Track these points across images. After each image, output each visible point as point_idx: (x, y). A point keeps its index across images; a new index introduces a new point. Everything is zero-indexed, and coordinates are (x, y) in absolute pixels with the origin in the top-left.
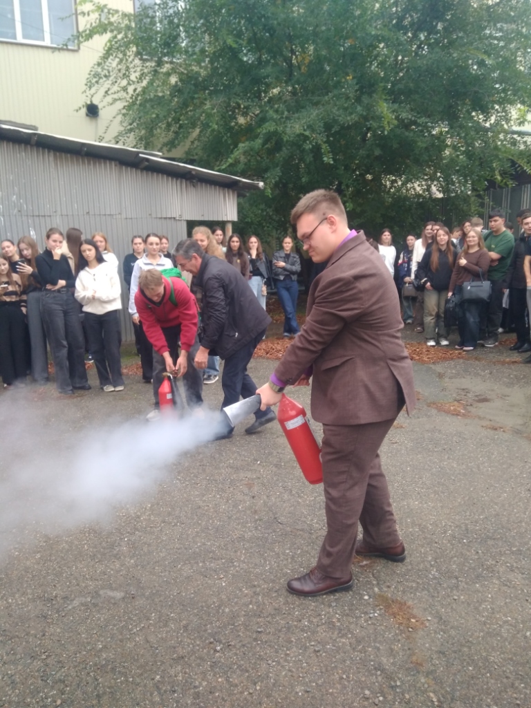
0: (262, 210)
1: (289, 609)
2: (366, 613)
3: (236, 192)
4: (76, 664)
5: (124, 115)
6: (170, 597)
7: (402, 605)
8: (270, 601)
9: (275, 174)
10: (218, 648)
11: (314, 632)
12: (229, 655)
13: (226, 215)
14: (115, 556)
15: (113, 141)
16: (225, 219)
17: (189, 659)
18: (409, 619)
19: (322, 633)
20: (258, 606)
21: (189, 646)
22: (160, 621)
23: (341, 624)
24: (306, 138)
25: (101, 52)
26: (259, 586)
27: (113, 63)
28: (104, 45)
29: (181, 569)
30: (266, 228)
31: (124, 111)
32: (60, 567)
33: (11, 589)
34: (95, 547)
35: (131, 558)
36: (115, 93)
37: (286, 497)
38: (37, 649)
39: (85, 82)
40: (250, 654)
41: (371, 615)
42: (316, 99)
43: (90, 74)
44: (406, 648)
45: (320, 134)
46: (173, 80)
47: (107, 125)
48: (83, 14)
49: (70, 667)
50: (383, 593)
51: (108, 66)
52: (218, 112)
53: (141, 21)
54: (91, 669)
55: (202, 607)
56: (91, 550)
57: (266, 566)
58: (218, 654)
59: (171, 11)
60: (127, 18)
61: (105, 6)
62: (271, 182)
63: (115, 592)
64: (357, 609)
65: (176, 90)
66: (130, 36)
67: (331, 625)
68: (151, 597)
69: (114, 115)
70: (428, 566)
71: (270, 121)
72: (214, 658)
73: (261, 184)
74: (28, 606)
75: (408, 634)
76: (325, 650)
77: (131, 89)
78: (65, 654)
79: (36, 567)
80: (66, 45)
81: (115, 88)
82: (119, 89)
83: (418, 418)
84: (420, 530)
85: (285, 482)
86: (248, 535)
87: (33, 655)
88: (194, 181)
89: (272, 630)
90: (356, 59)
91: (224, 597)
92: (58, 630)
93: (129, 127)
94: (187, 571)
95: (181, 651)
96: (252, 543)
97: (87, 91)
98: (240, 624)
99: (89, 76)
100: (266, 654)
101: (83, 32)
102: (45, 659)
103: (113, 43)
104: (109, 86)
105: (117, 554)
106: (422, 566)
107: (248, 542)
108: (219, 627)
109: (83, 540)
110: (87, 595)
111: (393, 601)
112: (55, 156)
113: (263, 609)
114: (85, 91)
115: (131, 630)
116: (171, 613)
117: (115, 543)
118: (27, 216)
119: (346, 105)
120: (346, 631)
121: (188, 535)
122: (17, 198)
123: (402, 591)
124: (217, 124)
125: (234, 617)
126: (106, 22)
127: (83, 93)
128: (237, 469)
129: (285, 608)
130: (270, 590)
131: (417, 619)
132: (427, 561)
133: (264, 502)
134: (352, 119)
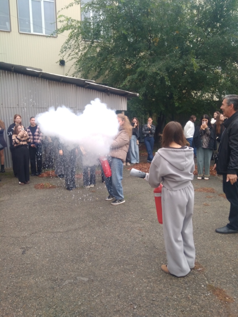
0: (137, 106)
1: (166, 290)
2: (204, 294)
3: (126, 98)
4: (70, 311)
5: (76, 65)
6: (109, 282)
7: (221, 290)
8: (157, 286)
9: (143, 90)
10: (135, 307)
11: (179, 302)
12: (140, 311)
13: (122, 108)
14: (82, 261)
15: (72, 76)
16: (121, 110)
17: (122, 312)
18: (225, 298)
19: (184, 302)
20: (151, 288)
21: (121, 306)
22: (106, 293)
23: (192, 298)
24: (158, 74)
25: (67, 38)
26: (151, 278)
27: (72, 42)
28: (68, 35)
29: (113, 269)
30: (138, 114)
31: (76, 63)
32: (58, 265)
33: (37, 275)
34: (73, 256)
35: (90, 262)
36: (73, 55)
37: (158, 236)
38: (51, 303)
39: (60, 50)
40: (151, 311)
41: (206, 295)
42: (162, 57)
43: (62, 47)
44: (225, 311)
45: (164, 72)
46: (98, 50)
47: (69, 69)
48: (61, 21)
49: (67, 313)
50: (211, 284)
51: (70, 44)
52: (118, 63)
53: (85, 24)
54: (77, 314)
55: (125, 287)
56: (71, 257)
57: (153, 269)
58: (135, 310)
59: (98, 20)
60: (79, 23)
61: (70, 18)
62: (141, 93)
63: (84, 278)
64: (199, 291)
65: (100, 54)
66: (80, 31)
67: (187, 299)
68: (101, 281)
69: (72, 65)
70: (231, 272)
71: (141, 67)
72: (134, 312)
73: (138, 94)
74: (45, 283)
75: (226, 304)
76: (186, 311)
77: (80, 54)
78: (64, 306)
79: (47, 264)
80: (53, 35)
81: (73, 53)
82: (74, 53)
83: (215, 201)
84: (224, 255)
85: (156, 229)
86: (142, 254)
87: (49, 306)
88: (109, 93)
89: (160, 300)
90: (179, 40)
91: (135, 283)
92: (60, 295)
93: (79, 70)
94: (116, 269)
95: (118, 308)
96: (145, 258)
97: (61, 54)
98: (144, 296)
99: (62, 48)
100: (158, 311)
101: (60, 29)
102: (55, 308)
103: (72, 34)
104: (70, 52)
105: (83, 260)
106: (227, 272)
107: (143, 257)
108: (135, 297)
109: (67, 253)
110: (71, 279)
111: (216, 288)
112: (49, 82)
113: (154, 289)
114: (60, 54)
115: (93, 296)
116: (111, 289)
117: (82, 255)
118: (36, 108)
119: (176, 60)
120: (195, 302)
121: (114, 253)
122: (32, 100)
123: (220, 283)
124: (118, 68)
125: (141, 292)
126: (70, 25)
127: (59, 55)
128: (133, 223)
129: (164, 290)
130: (156, 280)
131: (229, 298)
132: (230, 269)
133: (148, 238)
134: (178, 66)
